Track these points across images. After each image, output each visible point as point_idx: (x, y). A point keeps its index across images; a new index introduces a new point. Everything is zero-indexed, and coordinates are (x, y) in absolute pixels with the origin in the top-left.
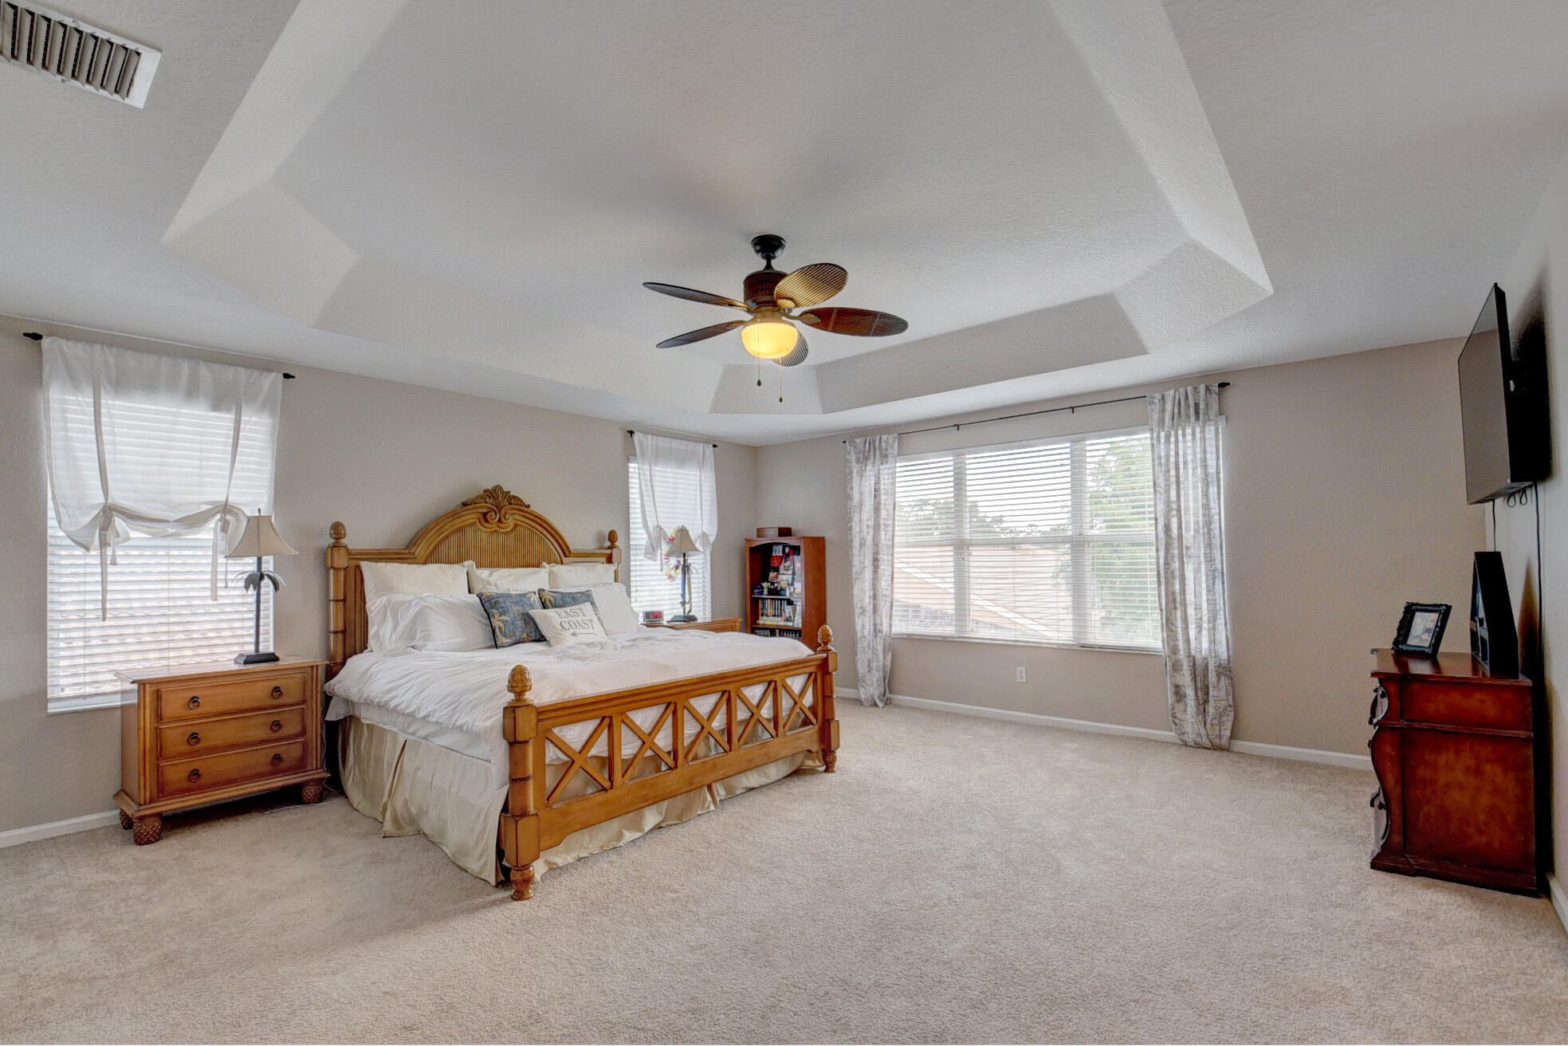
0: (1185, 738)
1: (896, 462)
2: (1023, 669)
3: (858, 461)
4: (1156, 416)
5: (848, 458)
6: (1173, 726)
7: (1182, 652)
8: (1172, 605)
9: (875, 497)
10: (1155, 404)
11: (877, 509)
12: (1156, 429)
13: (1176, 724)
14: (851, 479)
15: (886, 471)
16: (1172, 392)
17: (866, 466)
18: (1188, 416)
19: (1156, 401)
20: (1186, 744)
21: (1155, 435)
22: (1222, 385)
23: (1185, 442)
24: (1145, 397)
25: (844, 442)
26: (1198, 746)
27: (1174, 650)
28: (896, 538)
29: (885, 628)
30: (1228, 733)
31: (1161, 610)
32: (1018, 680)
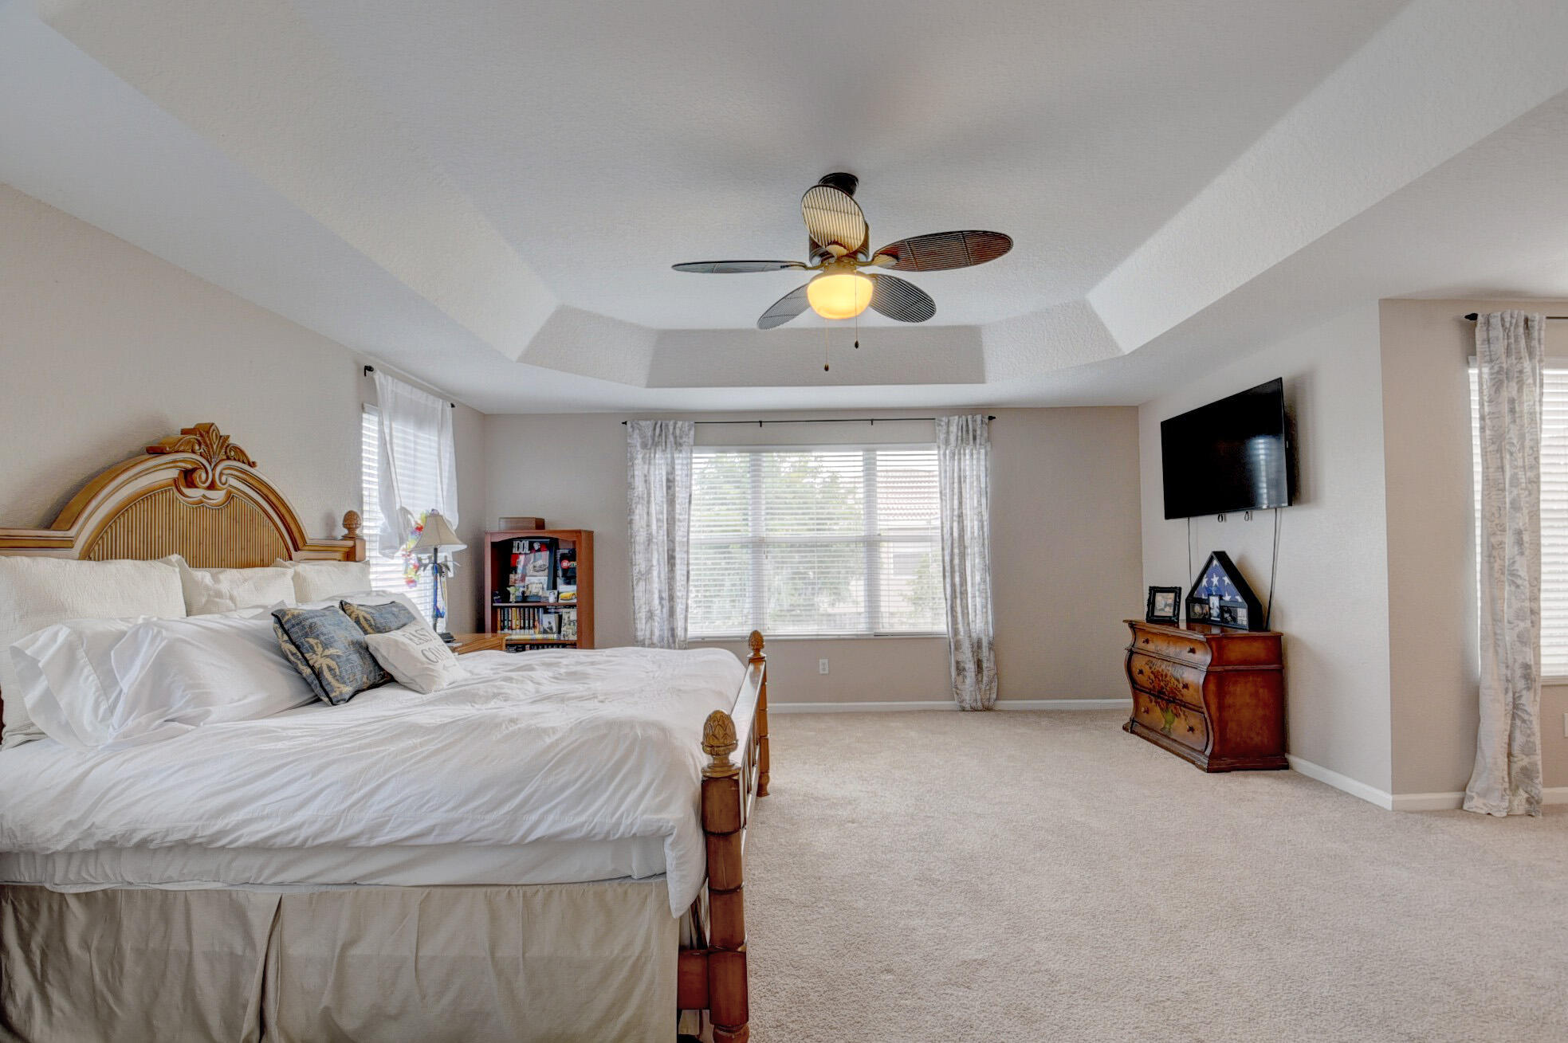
0: (964, 704)
1: (691, 452)
2: (826, 661)
3: (644, 446)
4: (942, 436)
5: (629, 441)
6: (955, 696)
7: (962, 633)
8: (957, 595)
9: (669, 488)
10: (942, 426)
11: (671, 501)
12: (943, 447)
13: (957, 694)
14: (633, 465)
15: (680, 461)
16: (957, 417)
17: (655, 453)
18: (968, 440)
19: (942, 423)
20: (963, 710)
21: (942, 452)
22: (991, 418)
23: (965, 460)
24: (934, 419)
25: (625, 423)
26: (974, 710)
27: (956, 632)
28: (691, 534)
29: (680, 632)
30: (994, 696)
31: (946, 599)
32: (821, 672)
